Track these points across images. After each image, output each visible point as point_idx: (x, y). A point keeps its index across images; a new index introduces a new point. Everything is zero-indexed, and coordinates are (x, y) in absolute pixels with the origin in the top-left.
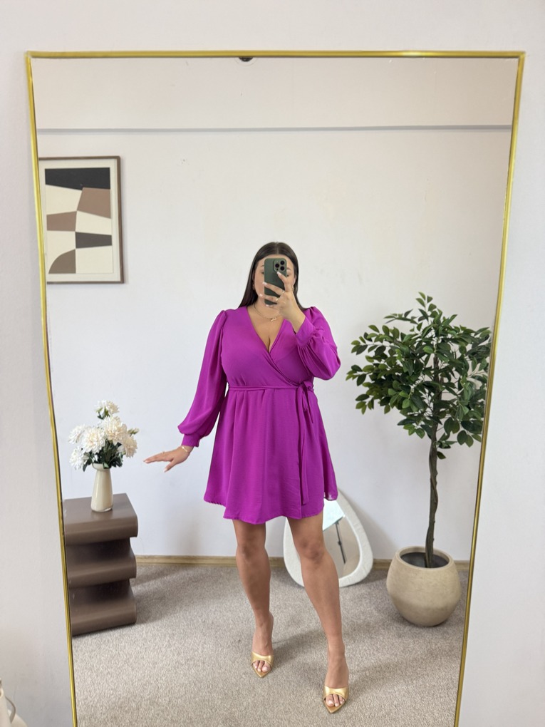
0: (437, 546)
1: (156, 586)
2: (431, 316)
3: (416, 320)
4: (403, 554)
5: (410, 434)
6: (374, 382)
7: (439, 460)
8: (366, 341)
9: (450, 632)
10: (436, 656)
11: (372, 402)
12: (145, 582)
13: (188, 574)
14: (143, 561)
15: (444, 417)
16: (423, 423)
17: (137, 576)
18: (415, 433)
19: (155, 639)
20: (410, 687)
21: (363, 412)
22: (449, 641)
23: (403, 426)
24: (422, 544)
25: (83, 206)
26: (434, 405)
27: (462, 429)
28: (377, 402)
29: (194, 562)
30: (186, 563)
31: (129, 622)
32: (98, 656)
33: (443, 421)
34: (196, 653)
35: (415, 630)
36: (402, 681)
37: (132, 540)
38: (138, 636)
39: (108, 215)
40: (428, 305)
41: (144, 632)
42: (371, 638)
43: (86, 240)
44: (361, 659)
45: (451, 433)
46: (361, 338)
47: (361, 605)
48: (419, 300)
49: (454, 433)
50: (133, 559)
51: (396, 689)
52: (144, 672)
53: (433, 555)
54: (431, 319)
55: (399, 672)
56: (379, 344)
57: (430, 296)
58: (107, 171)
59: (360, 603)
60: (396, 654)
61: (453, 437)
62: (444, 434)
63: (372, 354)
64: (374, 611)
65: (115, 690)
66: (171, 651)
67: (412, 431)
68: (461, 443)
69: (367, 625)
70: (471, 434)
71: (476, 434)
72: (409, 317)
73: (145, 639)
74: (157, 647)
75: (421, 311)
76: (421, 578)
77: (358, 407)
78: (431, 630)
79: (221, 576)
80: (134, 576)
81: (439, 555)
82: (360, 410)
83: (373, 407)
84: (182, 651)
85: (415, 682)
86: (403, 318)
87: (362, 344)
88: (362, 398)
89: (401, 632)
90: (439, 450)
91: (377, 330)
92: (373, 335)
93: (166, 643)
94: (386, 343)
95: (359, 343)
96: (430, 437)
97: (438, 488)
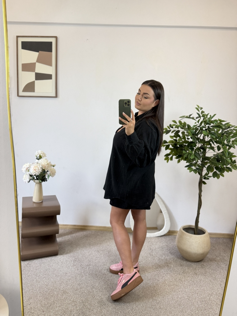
0: (200, 225)
1: (68, 238)
2: (202, 116)
3: (195, 118)
4: (184, 228)
5: (190, 172)
6: (173, 148)
7: (203, 185)
8: (171, 128)
9: (205, 264)
10: (199, 275)
11: (172, 157)
12: (63, 236)
13: (83, 233)
14: (63, 227)
15: (206, 165)
16: (197, 167)
17: (59, 233)
18: (193, 171)
19: (67, 262)
20: (186, 290)
21: (168, 162)
22: (205, 269)
23: (187, 168)
24: (193, 224)
25: (39, 60)
26: (202, 159)
27: (215, 170)
28: (174, 157)
29: (86, 228)
30: (83, 228)
31: (55, 254)
32: (40, 269)
33: (206, 166)
34: (86, 269)
35: (189, 263)
36: (182, 287)
37: (58, 216)
38: (59, 261)
39: (51, 65)
40: (201, 111)
41: (62, 259)
42: (168, 266)
43: (40, 77)
44: (163, 275)
45: (210, 172)
46: (168, 127)
47: (163, 250)
48: (197, 108)
49: (211, 172)
50: (58, 225)
51: (180, 290)
52: (61, 278)
53: (198, 229)
54: (202, 118)
55: (181, 282)
56: (177, 129)
57: (202, 107)
58: (51, 43)
59: (163, 249)
60: (180, 274)
61: (211, 174)
62: (206, 173)
63: (173, 134)
64: (169, 254)
65: (47, 285)
66: (74, 268)
67: (191, 170)
68: (214, 177)
69: (166, 260)
70: (219, 173)
71: (221, 173)
72: (191, 117)
73: (62, 262)
74: (67, 266)
75: (198, 113)
76: (193, 239)
77: (165, 159)
78: (196, 263)
79: (98, 235)
80: (58, 233)
81: (201, 229)
82: (166, 161)
83: (172, 160)
84: (79, 268)
85: (188, 287)
86: (189, 117)
87: (168, 129)
88: (167, 155)
89: (182, 264)
90: (203, 180)
91: (176, 123)
92: (174, 125)
93: (72, 264)
94: (180, 129)
95: (167, 129)
96: (199, 174)
97: (202, 198)
